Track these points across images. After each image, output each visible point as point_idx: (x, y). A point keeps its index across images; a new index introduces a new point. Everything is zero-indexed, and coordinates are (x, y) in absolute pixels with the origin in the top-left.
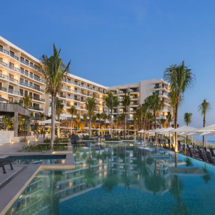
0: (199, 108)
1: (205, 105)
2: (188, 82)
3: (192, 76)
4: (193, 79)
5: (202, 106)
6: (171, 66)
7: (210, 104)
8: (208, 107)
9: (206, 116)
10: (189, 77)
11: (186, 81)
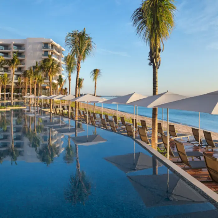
0: (92, 73)
1: (96, 72)
2: (89, 51)
3: (92, 44)
4: (93, 48)
5: (94, 73)
6: (73, 32)
7: (101, 71)
8: (99, 73)
9: (97, 82)
10: (90, 46)
11: (87, 49)
